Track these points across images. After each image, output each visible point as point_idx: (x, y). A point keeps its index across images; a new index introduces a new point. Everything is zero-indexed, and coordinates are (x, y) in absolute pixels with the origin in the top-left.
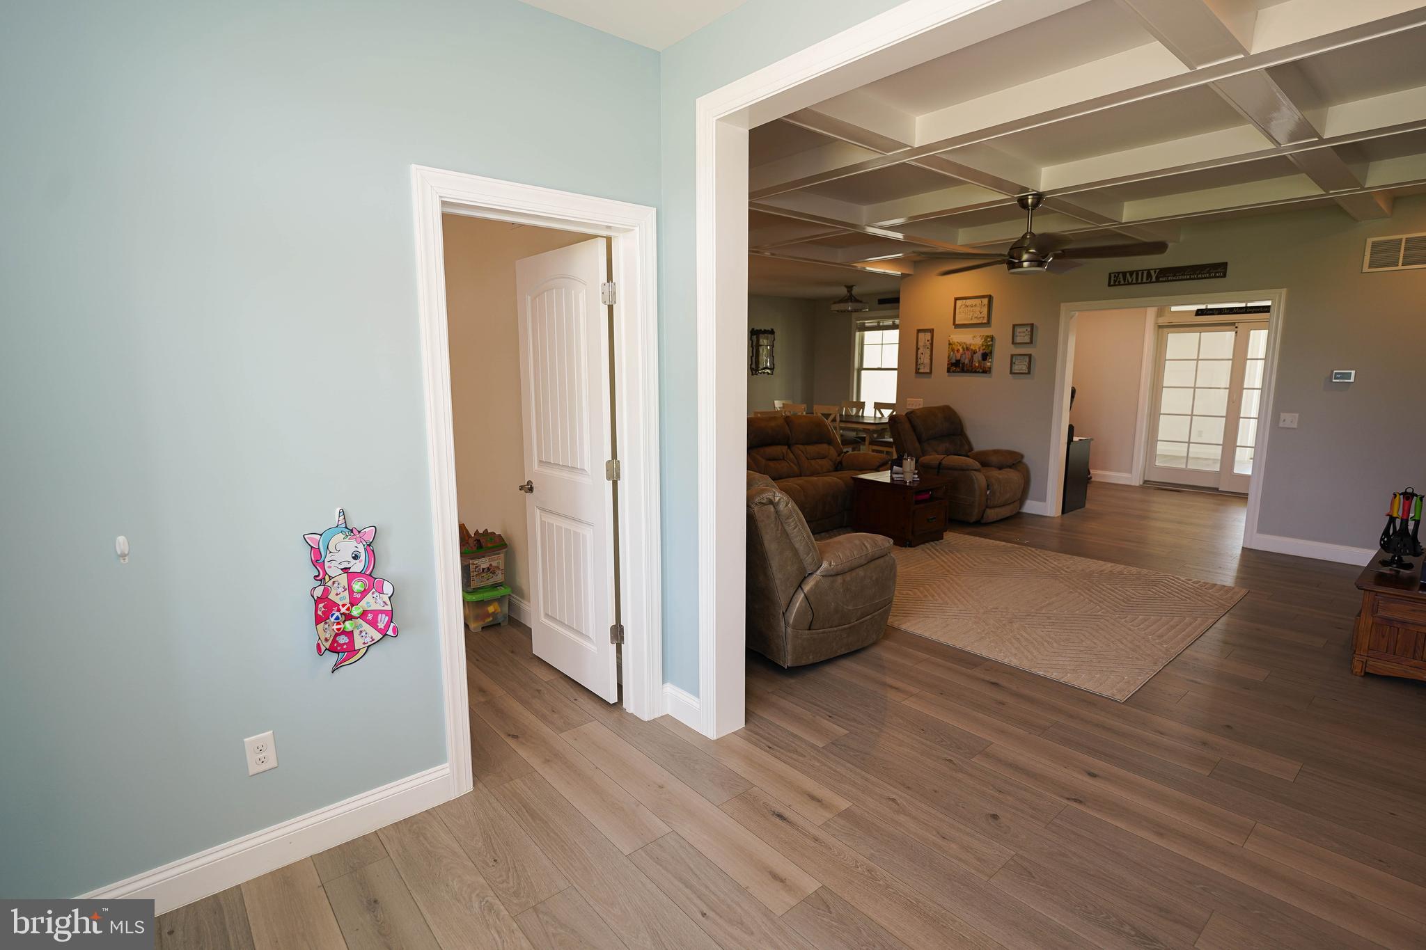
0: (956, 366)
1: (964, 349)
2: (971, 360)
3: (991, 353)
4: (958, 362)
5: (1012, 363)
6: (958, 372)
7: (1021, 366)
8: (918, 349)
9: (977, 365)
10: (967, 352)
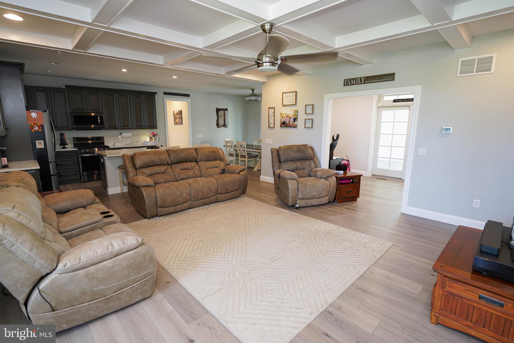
0: (284, 124)
2: (289, 121)
4: (284, 122)
5: (305, 123)
7: (309, 124)
8: (269, 116)
9: (292, 124)
10: (288, 118)
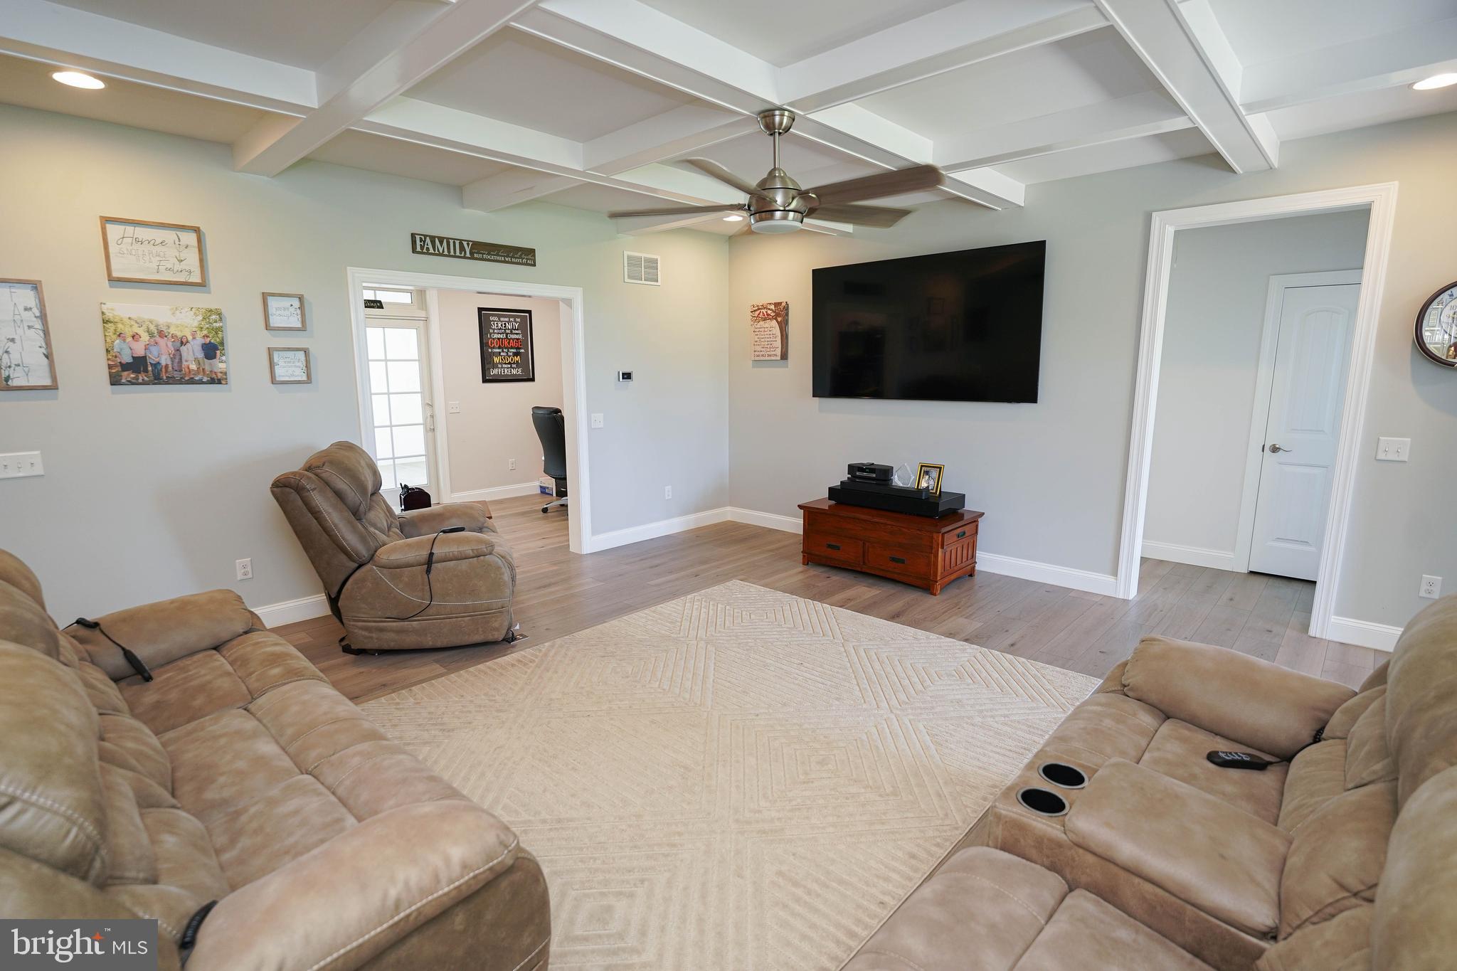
0: (137, 371)
1: (151, 335)
2: (177, 356)
3: (222, 343)
4: (139, 360)
5: (272, 365)
6: (144, 383)
7: (289, 368)
9: (194, 367)
10: (162, 342)
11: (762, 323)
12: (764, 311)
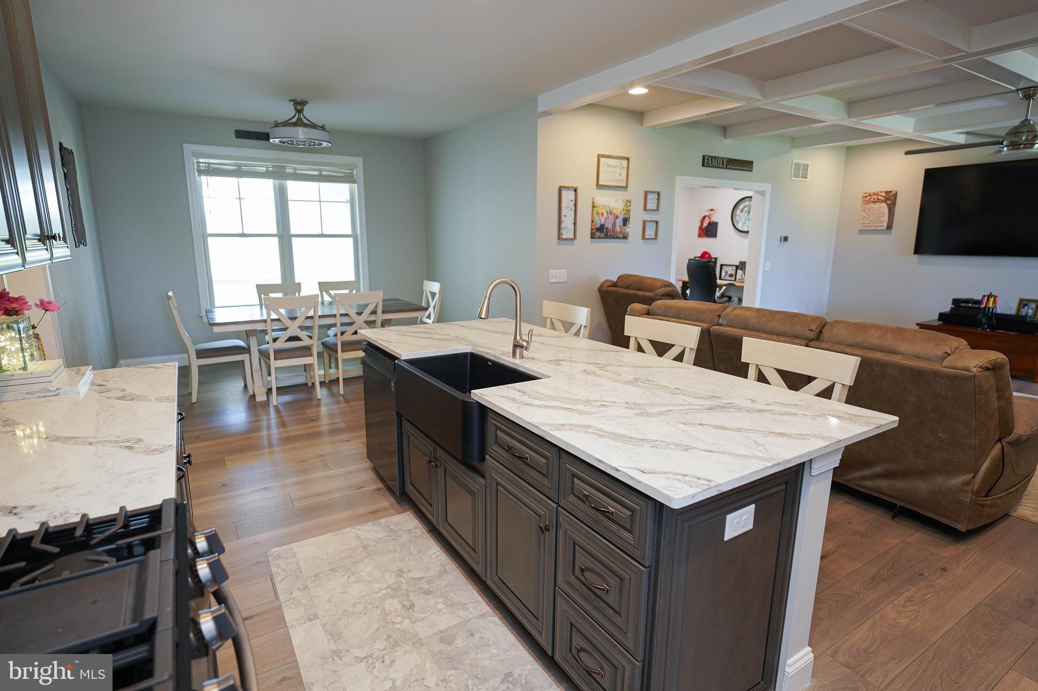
0: (601, 232)
1: (608, 214)
2: (614, 225)
4: (602, 226)
5: (644, 229)
7: (650, 233)
8: (561, 210)
10: (610, 217)
11: (872, 205)
12: (875, 197)
